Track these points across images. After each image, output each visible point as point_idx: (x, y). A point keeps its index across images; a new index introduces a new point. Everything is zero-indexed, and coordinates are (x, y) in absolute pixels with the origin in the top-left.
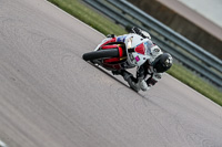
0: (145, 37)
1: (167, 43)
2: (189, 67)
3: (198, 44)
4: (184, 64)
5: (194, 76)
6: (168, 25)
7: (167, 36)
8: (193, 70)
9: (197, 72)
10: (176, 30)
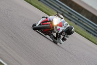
0: (62, 19)
1: (80, 21)
2: (89, 32)
3: (93, 22)
4: (87, 30)
5: (91, 36)
6: (80, 13)
7: (79, 18)
8: (91, 33)
9: (93, 34)
10: (83, 15)
